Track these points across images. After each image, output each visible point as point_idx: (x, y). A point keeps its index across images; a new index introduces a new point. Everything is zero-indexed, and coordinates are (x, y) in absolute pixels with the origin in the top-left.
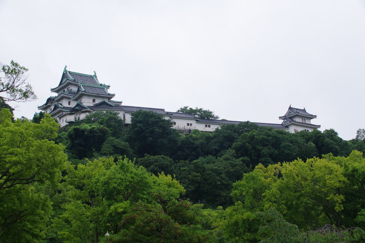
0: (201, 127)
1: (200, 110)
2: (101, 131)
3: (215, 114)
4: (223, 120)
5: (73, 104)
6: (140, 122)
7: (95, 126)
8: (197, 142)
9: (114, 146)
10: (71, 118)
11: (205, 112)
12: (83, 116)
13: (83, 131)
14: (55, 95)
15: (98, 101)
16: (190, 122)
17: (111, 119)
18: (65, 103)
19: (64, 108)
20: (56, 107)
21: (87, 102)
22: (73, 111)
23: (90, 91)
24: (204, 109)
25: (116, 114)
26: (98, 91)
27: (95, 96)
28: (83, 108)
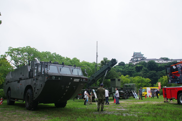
0: (165, 62)
1: (165, 58)
2: (141, 66)
3: (169, 58)
4: (171, 59)
5: (136, 60)
6: (149, 64)
7: (140, 65)
8: (163, 67)
9: (144, 69)
10: (136, 63)
11: (166, 58)
12: (138, 62)
13: (138, 67)
14: (133, 58)
15: (141, 59)
16: (162, 61)
17: (144, 63)
18: (135, 60)
19: (135, 61)
20: (133, 61)
21: (139, 59)
22: (136, 61)
23: (139, 57)
24: (166, 57)
25: (145, 61)
26: (141, 57)
27: (140, 58)
28: (138, 60)
